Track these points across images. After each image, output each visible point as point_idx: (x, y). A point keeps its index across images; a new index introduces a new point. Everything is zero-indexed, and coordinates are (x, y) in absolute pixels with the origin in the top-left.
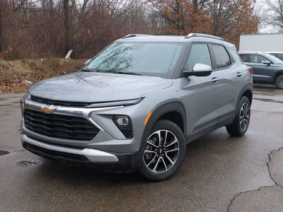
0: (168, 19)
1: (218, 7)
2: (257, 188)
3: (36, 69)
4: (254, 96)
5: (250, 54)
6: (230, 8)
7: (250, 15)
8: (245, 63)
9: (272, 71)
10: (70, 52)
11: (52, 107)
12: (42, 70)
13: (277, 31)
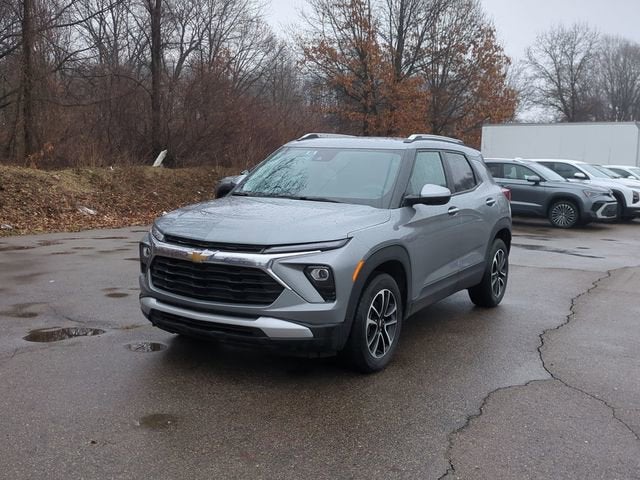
0: (346, 92)
1: (440, 71)
2: (523, 382)
3: (103, 187)
4: (514, 240)
5: (502, 164)
6: (463, 74)
7: (500, 87)
8: (496, 180)
9: (544, 194)
10: (162, 155)
11: (206, 253)
12: (112, 188)
13: (552, 117)
